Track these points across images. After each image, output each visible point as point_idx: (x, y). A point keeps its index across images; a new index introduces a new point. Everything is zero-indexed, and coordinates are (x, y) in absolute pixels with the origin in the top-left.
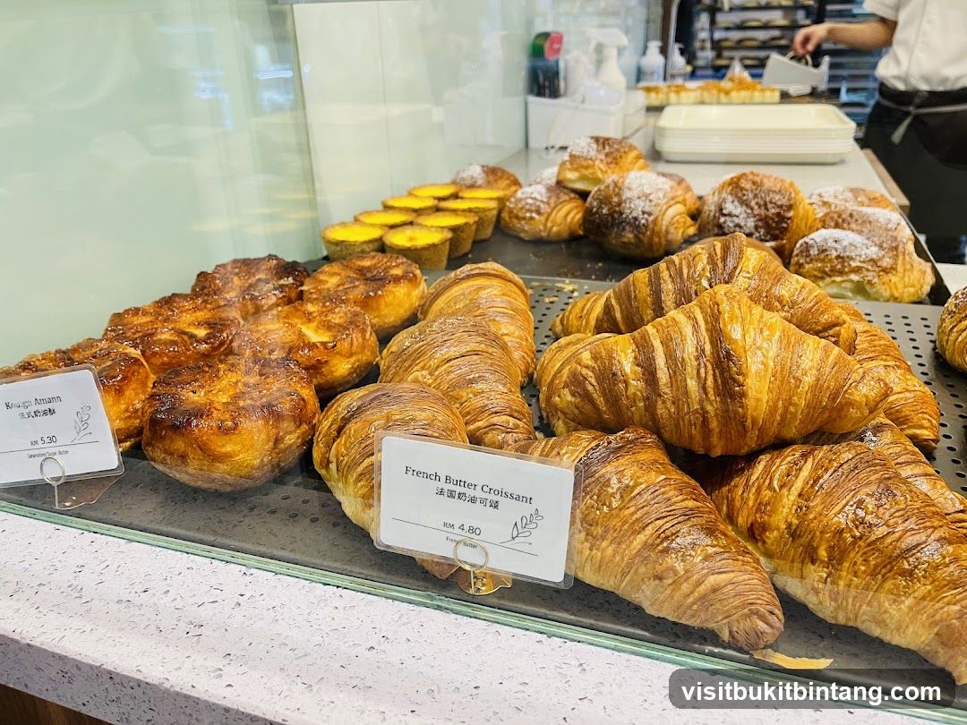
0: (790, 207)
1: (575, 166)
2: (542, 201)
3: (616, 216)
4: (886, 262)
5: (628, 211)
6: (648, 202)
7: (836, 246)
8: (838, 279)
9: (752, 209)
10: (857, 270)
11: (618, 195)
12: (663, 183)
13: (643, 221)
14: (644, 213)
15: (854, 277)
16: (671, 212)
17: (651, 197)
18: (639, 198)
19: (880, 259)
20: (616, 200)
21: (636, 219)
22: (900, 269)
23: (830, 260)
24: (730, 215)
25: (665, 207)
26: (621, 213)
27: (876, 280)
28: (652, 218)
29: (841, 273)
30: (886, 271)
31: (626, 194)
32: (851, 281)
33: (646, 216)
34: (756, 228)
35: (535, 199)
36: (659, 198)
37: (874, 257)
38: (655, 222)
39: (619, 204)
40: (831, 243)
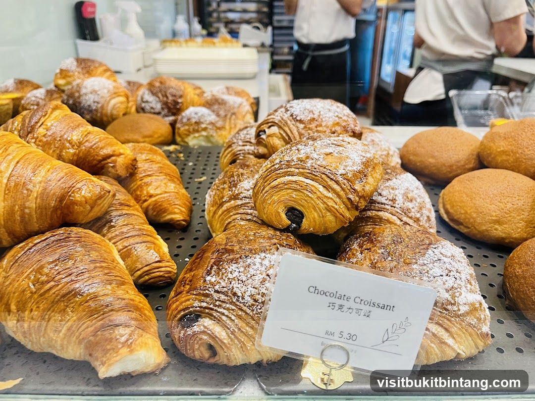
0: (181, 97)
1: (63, 76)
2: (41, 99)
3: (77, 104)
4: (220, 124)
5: (84, 102)
6: (96, 96)
7: (195, 116)
8: (197, 135)
9: (159, 98)
10: (205, 129)
11: (78, 92)
12: (109, 84)
13: (94, 108)
14: (94, 102)
15: (204, 133)
16: (113, 102)
17: (99, 93)
18: (91, 93)
19: (217, 122)
20: (77, 95)
21: (89, 106)
22: (227, 127)
23: (192, 125)
24: (147, 102)
25: (108, 99)
26: (80, 103)
27: (214, 134)
28: (99, 106)
29: (198, 131)
30: (219, 129)
31: (83, 91)
32: (203, 136)
33: (96, 104)
34: (163, 109)
35: (36, 97)
36: (104, 93)
37: (213, 121)
38: (102, 107)
39: (79, 97)
40: (193, 115)
